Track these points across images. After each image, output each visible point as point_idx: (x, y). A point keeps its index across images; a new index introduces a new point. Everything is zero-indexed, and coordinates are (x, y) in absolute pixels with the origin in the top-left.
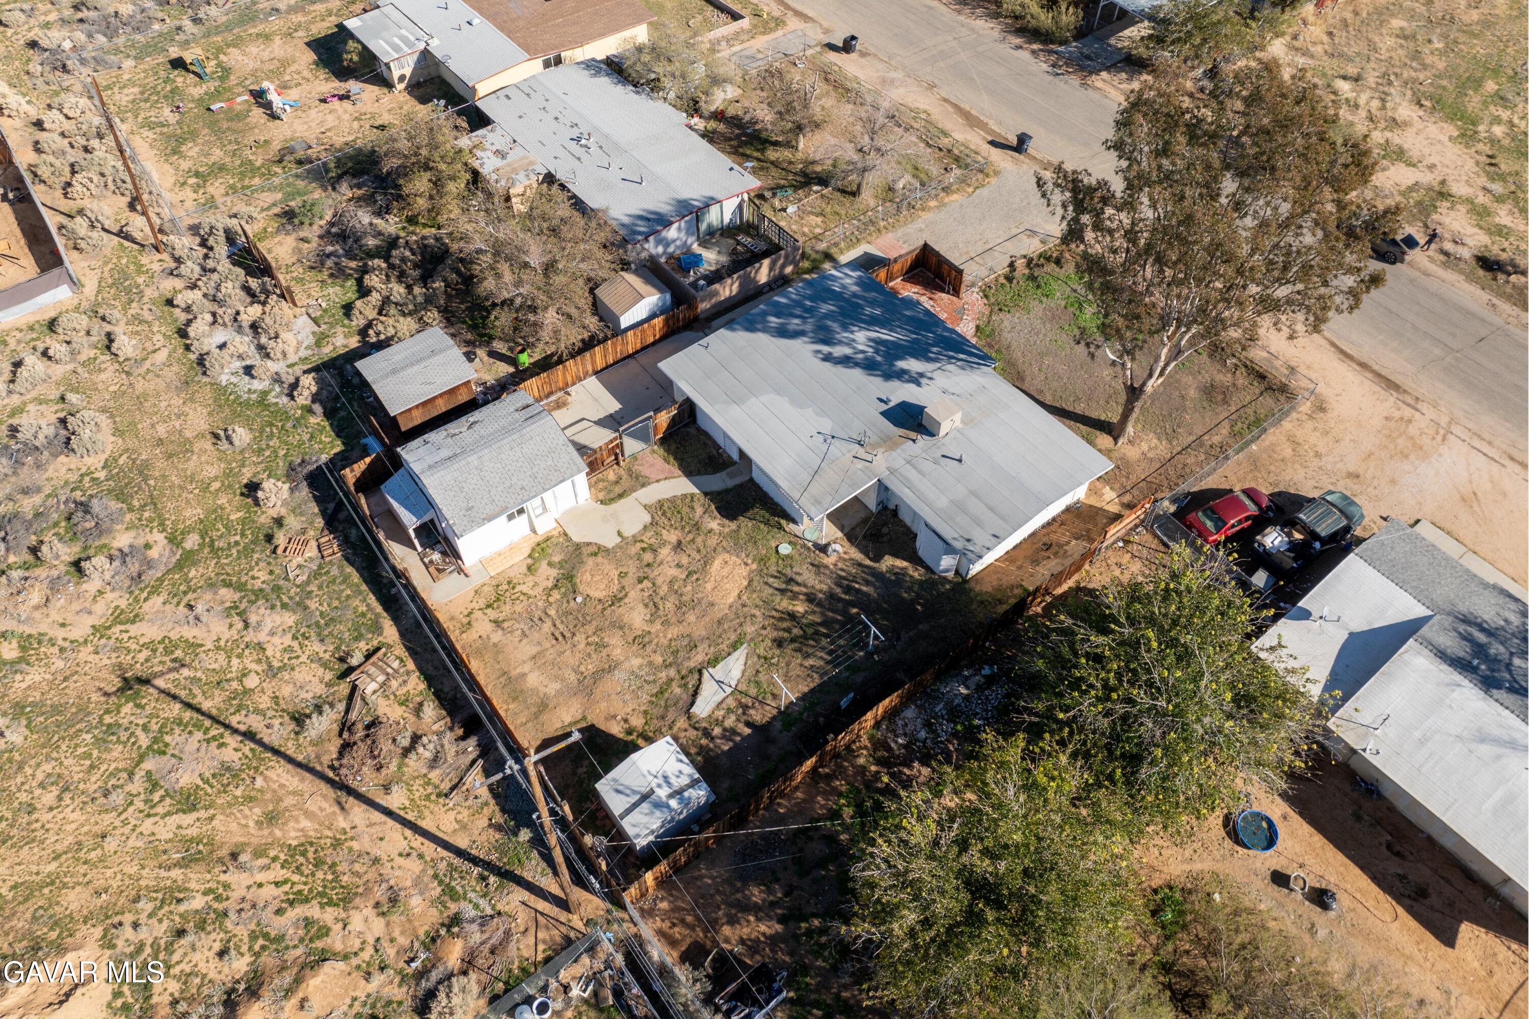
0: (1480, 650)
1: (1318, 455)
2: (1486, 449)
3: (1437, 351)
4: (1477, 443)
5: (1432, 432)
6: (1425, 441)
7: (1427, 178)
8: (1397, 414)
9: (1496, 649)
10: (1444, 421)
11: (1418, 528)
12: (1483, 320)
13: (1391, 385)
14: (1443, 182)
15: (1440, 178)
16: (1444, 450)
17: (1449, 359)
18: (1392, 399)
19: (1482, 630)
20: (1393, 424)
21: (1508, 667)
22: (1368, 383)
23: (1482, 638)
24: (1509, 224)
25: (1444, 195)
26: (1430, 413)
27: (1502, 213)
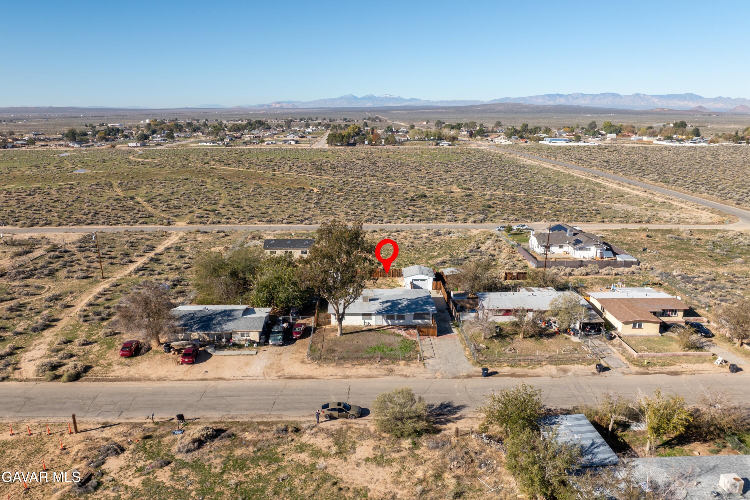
0: (229, 315)
1: (293, 353)
2: (250, 378)
3: (285, 392)
4: (254, 378)
5: (269, 373)
6: (268, 370)
7: (353, 458)
8: (281, 372)
9: (226, 318)
10: (267, 378)
11: (256, 352)
12: (278, 410)
13: (290, 378)
14: (345, 459)
15: (349, 460)
16: (262, 371)
17: (280, 392)
18: (286, 375)
19: (231, 320)
20: (280, 369)
21: (222, 316)
22: (297, 375)
23: (230, 318)
24: (300, 455)
25: (339, 453)
26: (273, 377)
27: (307, 459)
